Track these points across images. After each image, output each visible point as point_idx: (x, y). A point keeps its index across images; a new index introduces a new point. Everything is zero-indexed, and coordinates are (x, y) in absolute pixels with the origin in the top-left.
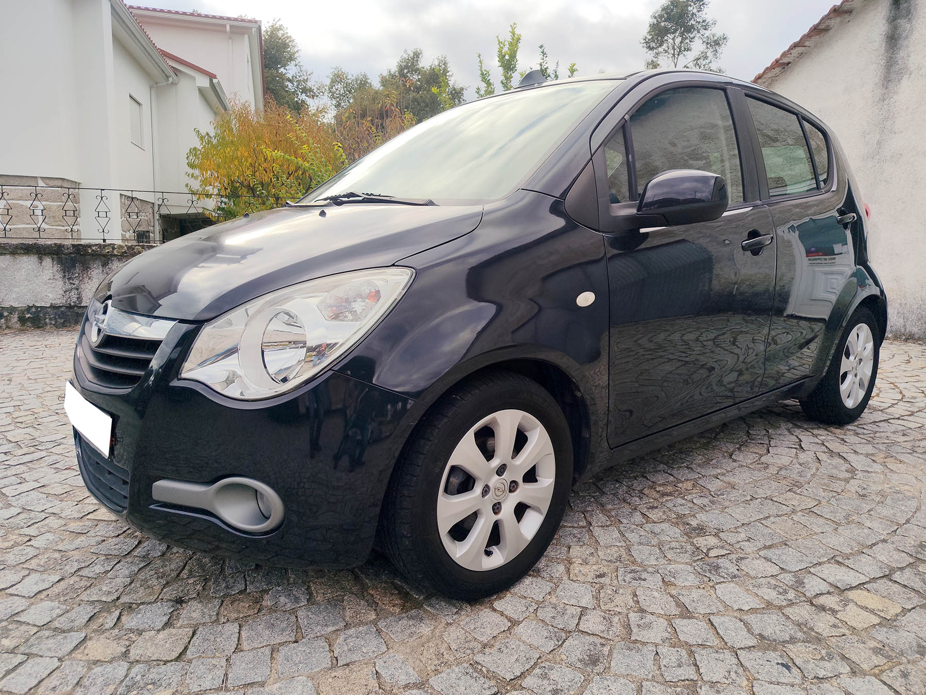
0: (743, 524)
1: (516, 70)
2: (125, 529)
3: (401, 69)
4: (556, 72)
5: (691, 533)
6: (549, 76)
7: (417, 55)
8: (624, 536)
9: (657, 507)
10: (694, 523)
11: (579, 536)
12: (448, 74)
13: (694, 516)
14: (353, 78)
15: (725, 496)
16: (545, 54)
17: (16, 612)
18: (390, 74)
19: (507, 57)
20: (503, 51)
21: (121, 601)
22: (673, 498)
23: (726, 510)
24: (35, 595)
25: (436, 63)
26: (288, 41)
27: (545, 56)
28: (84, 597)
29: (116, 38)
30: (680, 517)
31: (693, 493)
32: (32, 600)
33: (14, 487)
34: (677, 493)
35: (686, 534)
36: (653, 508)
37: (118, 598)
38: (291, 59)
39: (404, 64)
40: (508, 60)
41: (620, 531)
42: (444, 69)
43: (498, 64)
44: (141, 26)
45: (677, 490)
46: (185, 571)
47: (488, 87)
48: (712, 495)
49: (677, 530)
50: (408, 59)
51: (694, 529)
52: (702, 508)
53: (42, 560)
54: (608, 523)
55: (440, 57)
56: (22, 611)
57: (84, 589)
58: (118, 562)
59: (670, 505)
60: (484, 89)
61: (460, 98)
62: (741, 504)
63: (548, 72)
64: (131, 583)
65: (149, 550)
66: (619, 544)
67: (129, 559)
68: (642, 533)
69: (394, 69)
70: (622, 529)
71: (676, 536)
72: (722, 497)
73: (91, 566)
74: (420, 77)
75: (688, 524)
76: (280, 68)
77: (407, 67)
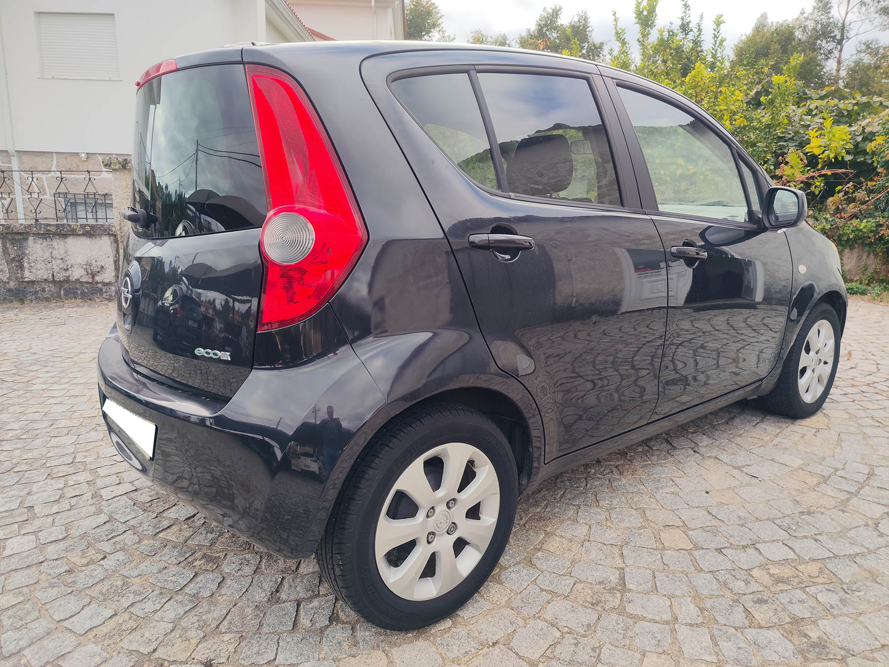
0: (883, 646)
1: (655, 26)
2: (187, 555)
3: (540, 28)
4: (699, 26)
5: (809, 651)
6: (691, 30)
7: (556, 13)
8: (717, 645)
9: (767, 601)
10: (814, 635)
11: (659, 637)
12: (588, 30)
13: (815, 623)
14: (492, 41)
15: (862, 593)
16: (688, 6)
17: (63, 653)
18: (530, 34)
19: (645, 13)
20: (641, 7)
21: (156, 655)
22: (790, 587)
23: (861, 618)
24: (86, 632)
25: (576, 19)
26: (431, 9)
27: (688, 8)
28: (125, 644)
29: (269, 21)
30: (796, 621)
31: (818, 584)
32: (82, 638)
33: (111, 489)
34: (796, 580)
35: (801, 652)
36: (761, 601)
37: (155, 650)
38: (434, 26)
39: (544, 23)
40: (646, 17)
41: (713, 637)
42: (584, 25)
43: (636, 21)
44: (290, 8)
45: (798, 576)
46: (225, 623)
47: (623, 46)
48: (844, 590)
49: (790, 646)
50: (548, 18)
51: (814, 645)
52: (828, 610)
53: (104, 587)
54: (700, 620)
55: (580, 13)
56: (69, 653)
57: (128, 632)
58: (170, 599)
59: (784, 598)
60: (619, 49)
61: (600, 53)
62: (884, 611)
63: (690, 26)
64: (172, 631)
65: (200, 588)
66: (708, 659)
67: (179, 598)
68: (742, 645)
69: (533, 28)
70: (716, 632)
71: (787, 655)
72: (858, 593)
73: (144, 601)
74: (558, 35)
75: (806, 635)
76: (424, 35)
77: (546, 25)
